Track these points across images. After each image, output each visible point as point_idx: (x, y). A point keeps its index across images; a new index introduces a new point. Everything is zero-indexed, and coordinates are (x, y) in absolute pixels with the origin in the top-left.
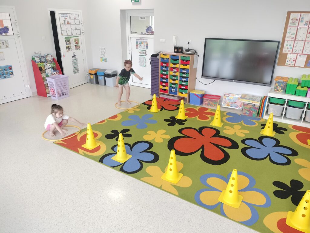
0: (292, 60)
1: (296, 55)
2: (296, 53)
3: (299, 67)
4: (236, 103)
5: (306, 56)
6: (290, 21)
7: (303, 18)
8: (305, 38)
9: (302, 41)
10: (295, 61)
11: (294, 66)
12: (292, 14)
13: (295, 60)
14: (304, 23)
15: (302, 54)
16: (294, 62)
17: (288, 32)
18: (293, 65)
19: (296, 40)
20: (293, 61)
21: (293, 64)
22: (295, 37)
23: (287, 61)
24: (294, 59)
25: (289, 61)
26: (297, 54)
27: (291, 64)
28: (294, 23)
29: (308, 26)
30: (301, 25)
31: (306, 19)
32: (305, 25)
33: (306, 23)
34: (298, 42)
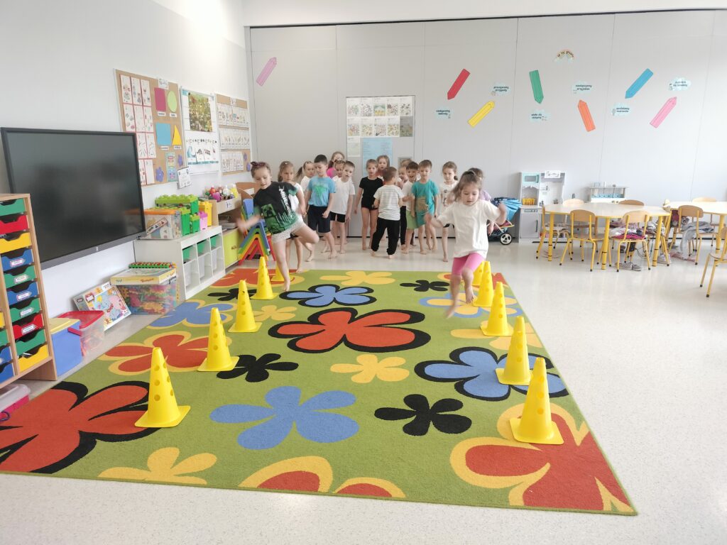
1: (143, 161)
3: (151, 184)
4: (112, 306)
5: (152, 161)
6: (123, 92)
7: (134, 87)
8: (144, 126)
10: (145, 173)
11: (147, 184)
12: (122, 76)
13: (145, 171)
14: (137, 97)
15: (148, 159)
16: (145, 176)
17: (125, 113)
18: (145, 184)
19: (137, 130)
20: (143, 174)
21: (144, 181)
22: (135, 126)
24: (143, 170)
26: (144, 159)
28: (127, 94)
29: (141, 104)
30: (136, 102)
31: (138, 90)
32: (139, 101)
33: (139, 99)
34: (140, 134)
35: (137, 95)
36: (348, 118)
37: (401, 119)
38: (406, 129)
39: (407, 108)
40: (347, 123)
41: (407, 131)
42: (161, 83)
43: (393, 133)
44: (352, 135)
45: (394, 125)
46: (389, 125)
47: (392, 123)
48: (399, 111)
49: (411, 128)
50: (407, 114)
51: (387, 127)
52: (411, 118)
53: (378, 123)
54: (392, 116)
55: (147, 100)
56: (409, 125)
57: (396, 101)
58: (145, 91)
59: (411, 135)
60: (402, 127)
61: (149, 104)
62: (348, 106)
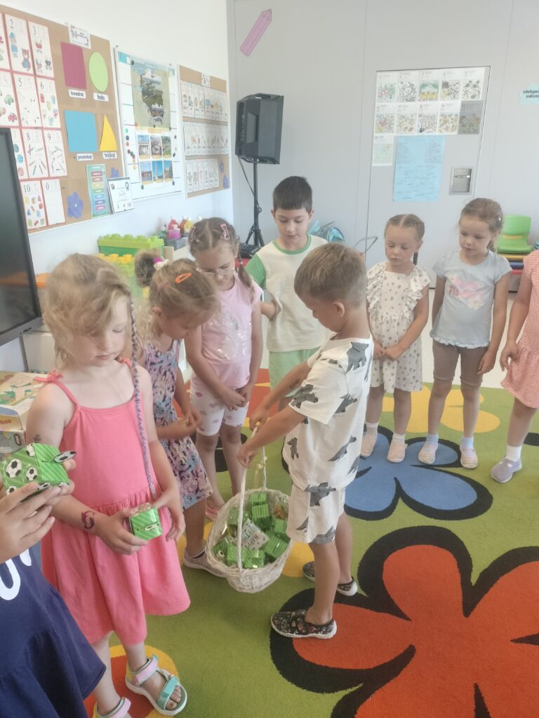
0: (38, 203)
1: (39, 182)
2: (35, 176)
3: (57, 224)
5: (58, 181)
7: (12, 35)
8: (39, 116)
9: (36, 128)
10: (43, 206)
11: (48, 226)
13: (42, 202)
14: (21, 58)
15: (49, 178)
16: (43, 209)
18: (45, 225)
19: (24, 124)
20: (41, 207)
21: (42, 220)
22: (16, 114)
23: (29, 214)
24: (39, 200)
25: (31, 210)
26: (41, 179)
27: (39, 219)
29: (31, 71)
30: (18, 66)
31: (22, 43)
32: (25, 63)
33: (26, 60)
34: (30, 131)
35: (20, 53)
36: (377, 104)
37: (464, 105)
38: (469, 122)
39: (475, 86)
40: (376, 113)
41: (471, 125)
42: (75, 35)
43: (447, 129)
44: (381, 132)
45: (450, 116)
46: (442, 115)
47: (447, 111)
48: (461, 93)
49: (478, 120)
50: (473, 97)
51: (438, 118)
52: (479, 104)
53: (425, 112)
54: (448, 101)
55: (44, 64)
56: (474, 115)
57: (457, 76)
58: (39, 46)
59: (476, 132)
60: (462, 118)
61: (51, 73)
62: (378, 85)
